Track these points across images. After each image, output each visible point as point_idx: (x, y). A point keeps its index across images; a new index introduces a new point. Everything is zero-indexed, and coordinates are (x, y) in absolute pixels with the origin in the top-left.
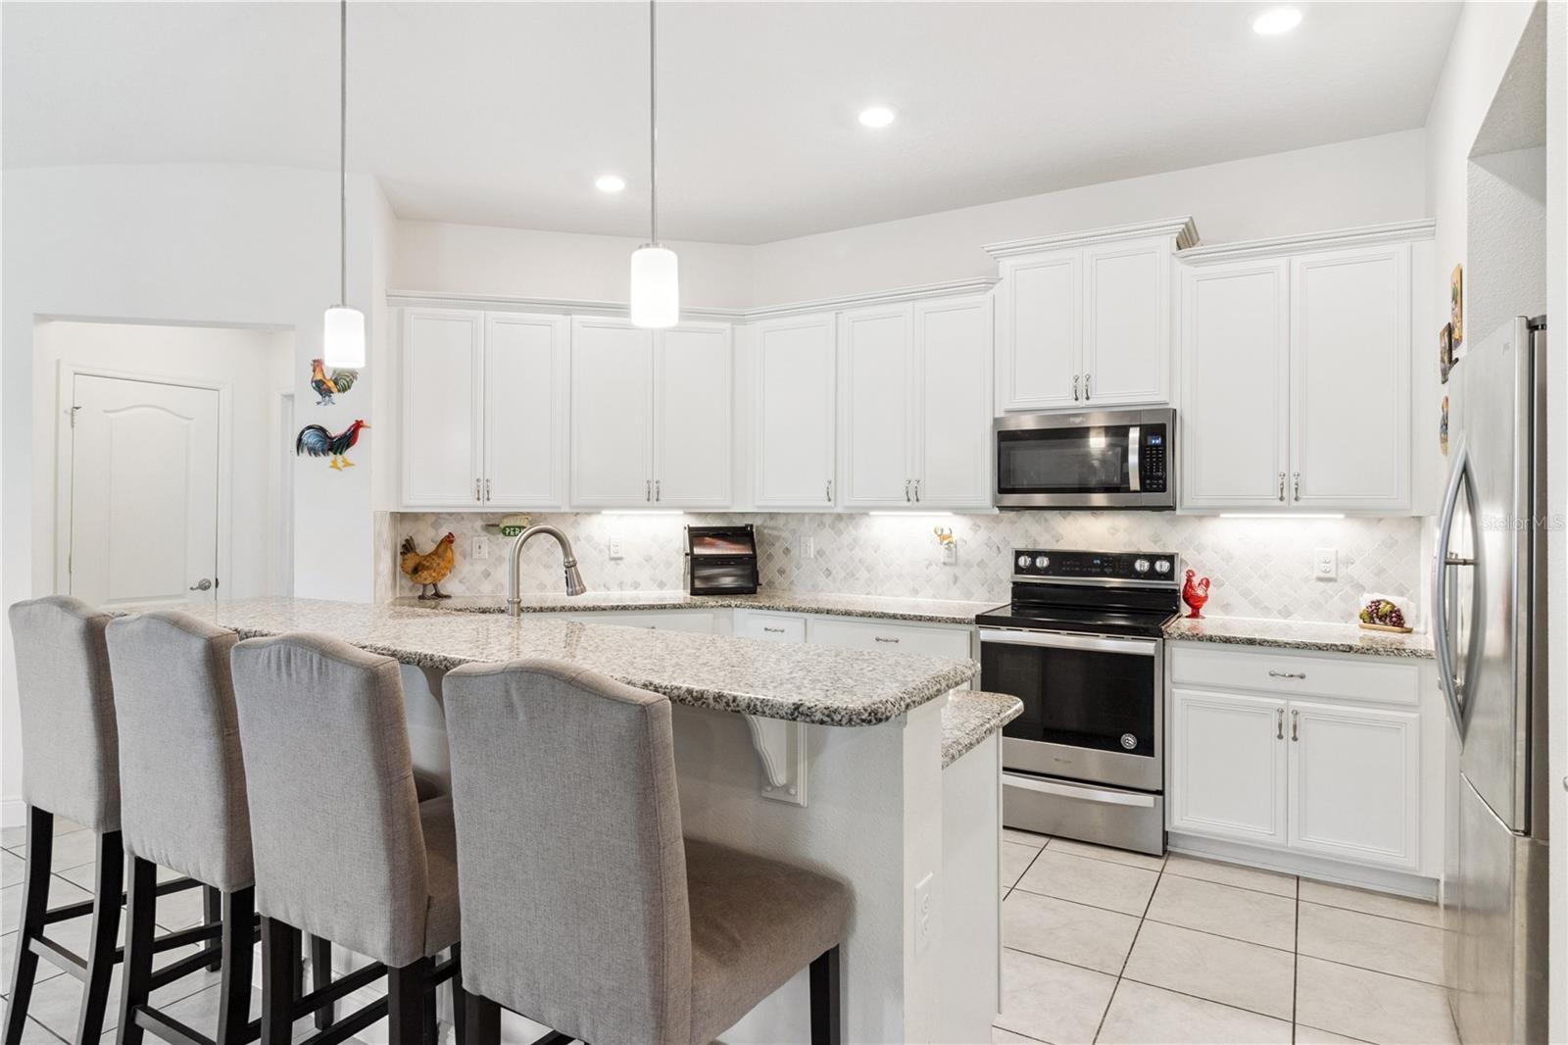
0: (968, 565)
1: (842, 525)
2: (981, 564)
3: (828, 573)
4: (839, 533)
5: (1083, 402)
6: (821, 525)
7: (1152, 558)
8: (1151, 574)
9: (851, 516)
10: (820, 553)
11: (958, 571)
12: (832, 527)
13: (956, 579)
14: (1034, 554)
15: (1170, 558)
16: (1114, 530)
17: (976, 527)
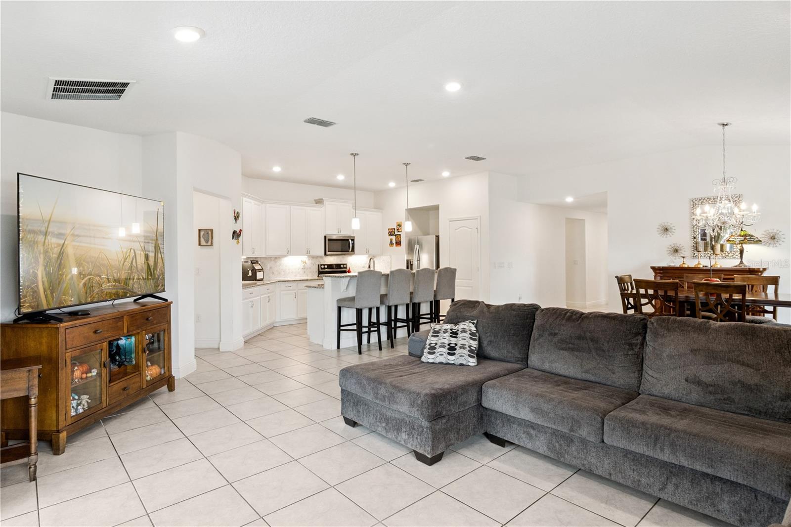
0: (307, 269)
1: (276, 260)
2: (310, 268)
3: (273, 273)
4: (276, 262)
5: (339, 234)
6: (271, 260)
7: (344, 265)
8: (344, 268)
9: (279, 258)
10: (271, 268)
11: (305, 270)
12: (274, 260)
13: (305, 272)
14: (324, 265)
15: (346, 264)
16: (334, 259)
17: (309, 260)
